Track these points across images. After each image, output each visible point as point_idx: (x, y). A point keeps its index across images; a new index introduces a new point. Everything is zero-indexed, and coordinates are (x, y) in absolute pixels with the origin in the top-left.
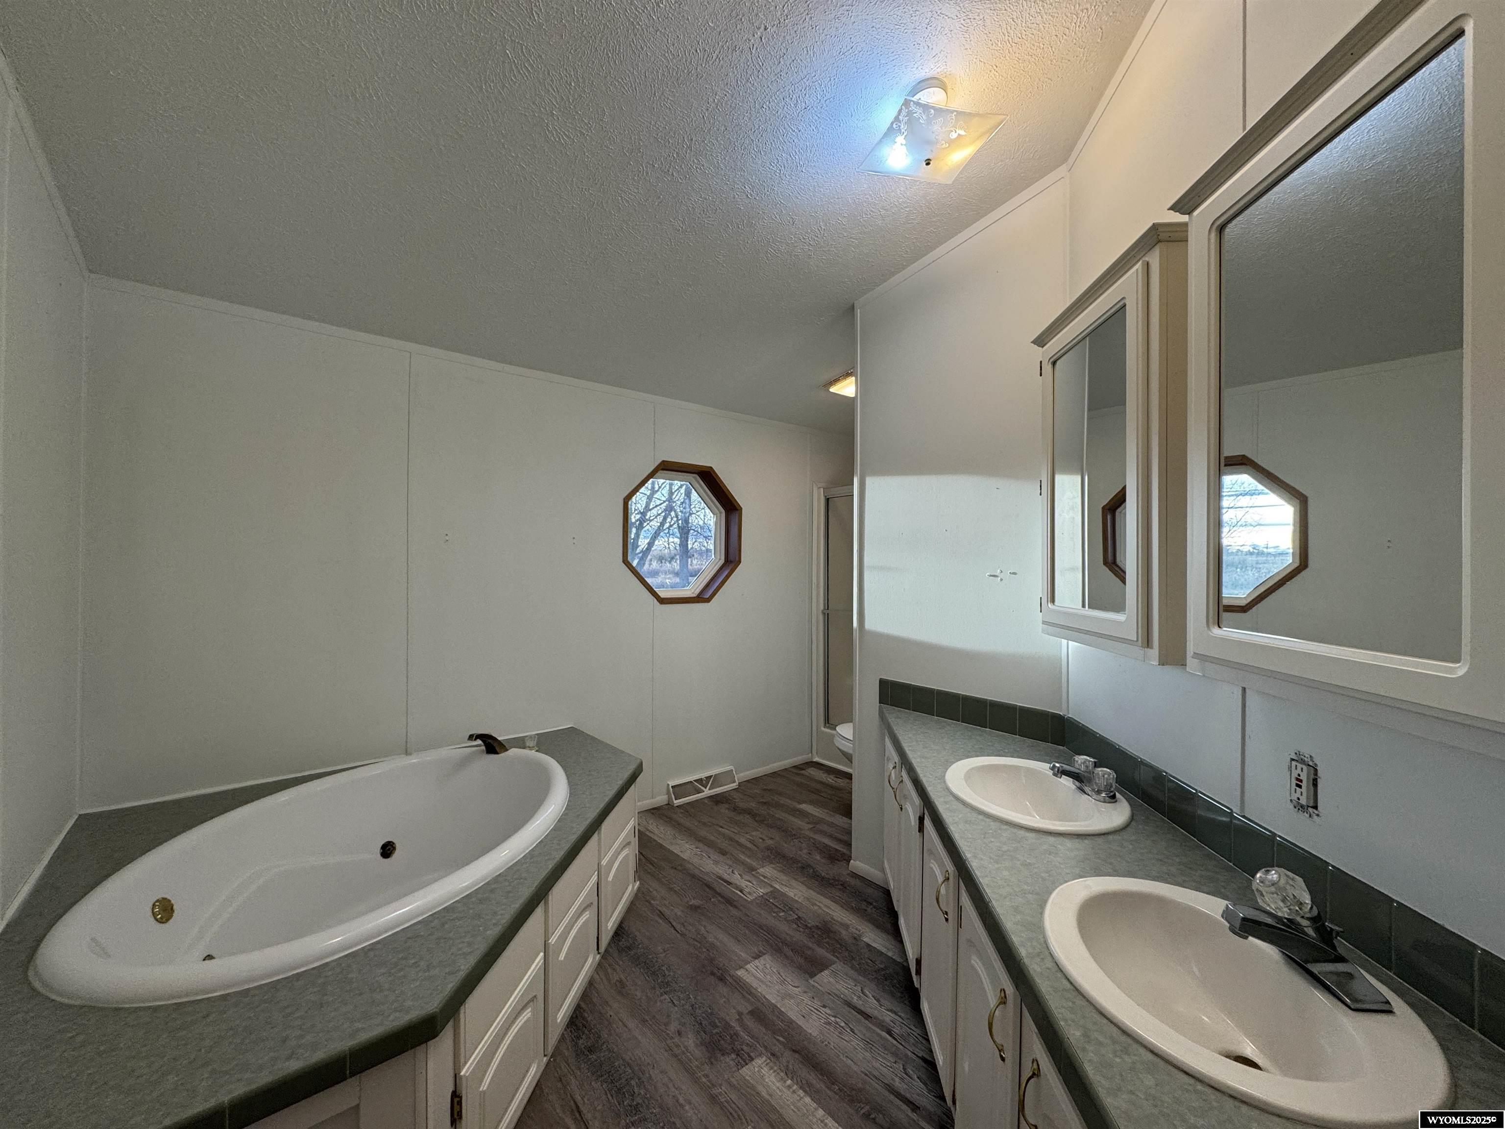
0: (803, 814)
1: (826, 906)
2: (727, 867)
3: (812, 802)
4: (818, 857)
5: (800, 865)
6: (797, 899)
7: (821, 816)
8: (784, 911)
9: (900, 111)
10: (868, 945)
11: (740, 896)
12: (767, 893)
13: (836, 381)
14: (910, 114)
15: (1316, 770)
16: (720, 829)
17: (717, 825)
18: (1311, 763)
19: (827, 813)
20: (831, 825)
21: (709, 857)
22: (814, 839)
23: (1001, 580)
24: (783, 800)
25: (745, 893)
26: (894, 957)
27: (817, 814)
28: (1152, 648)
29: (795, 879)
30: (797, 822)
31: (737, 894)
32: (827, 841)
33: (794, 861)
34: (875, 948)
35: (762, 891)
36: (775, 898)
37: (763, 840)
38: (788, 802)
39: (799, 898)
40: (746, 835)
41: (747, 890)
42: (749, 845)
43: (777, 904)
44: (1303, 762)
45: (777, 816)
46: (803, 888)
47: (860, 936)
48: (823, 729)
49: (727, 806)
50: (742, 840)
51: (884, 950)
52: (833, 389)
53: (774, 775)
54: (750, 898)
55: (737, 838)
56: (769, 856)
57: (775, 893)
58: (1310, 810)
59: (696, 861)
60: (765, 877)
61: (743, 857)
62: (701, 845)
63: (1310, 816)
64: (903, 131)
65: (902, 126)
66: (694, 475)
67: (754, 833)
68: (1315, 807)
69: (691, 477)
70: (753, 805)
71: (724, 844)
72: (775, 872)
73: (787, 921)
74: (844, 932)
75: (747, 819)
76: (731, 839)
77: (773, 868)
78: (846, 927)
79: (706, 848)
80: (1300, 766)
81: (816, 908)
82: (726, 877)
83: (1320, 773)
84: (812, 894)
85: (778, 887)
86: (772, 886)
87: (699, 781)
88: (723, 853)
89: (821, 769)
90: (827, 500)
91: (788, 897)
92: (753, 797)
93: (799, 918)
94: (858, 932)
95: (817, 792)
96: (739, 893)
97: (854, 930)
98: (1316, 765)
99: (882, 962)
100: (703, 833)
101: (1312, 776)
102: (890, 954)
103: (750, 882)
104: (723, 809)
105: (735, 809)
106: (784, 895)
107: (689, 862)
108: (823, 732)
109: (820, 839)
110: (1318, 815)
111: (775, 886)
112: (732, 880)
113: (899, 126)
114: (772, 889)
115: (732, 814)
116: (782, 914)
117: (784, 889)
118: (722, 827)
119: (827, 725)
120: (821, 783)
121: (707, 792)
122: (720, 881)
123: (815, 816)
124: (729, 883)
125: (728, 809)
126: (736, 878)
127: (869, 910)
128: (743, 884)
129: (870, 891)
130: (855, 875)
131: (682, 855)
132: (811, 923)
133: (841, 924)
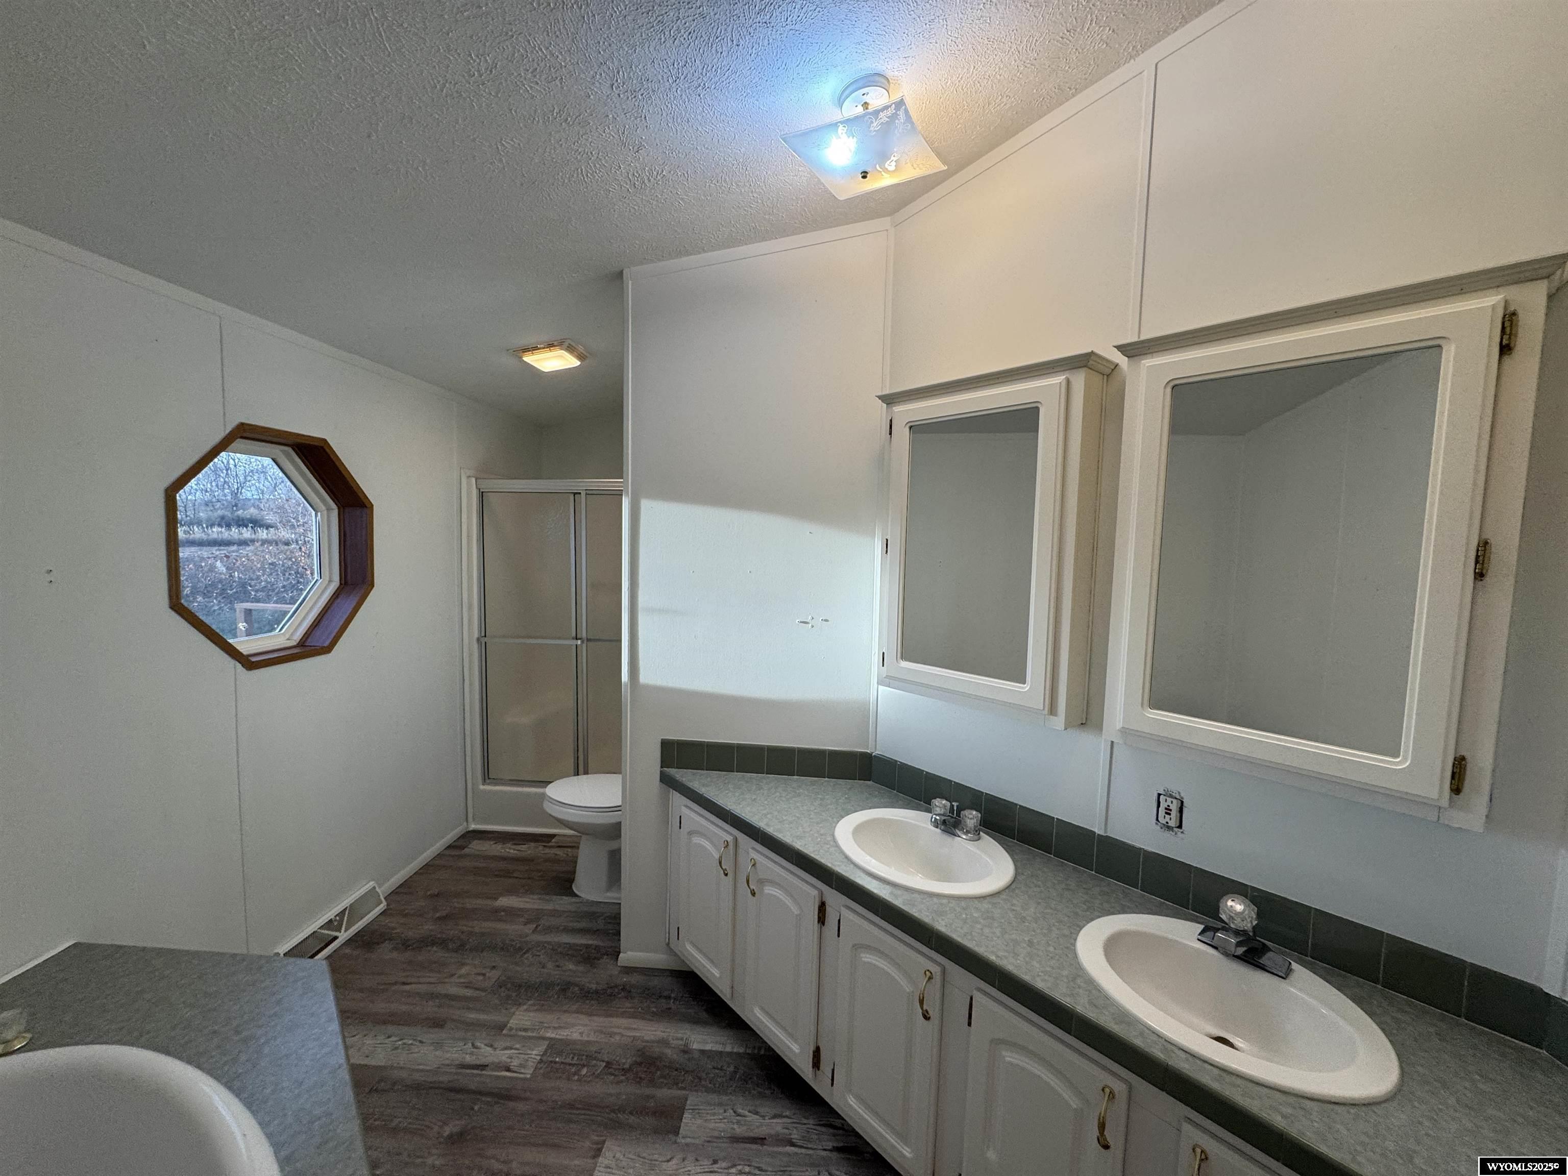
0: (512, 913)
1: (626, 1028)
2: (461, 1044)
3: (511, 891)
4: (571, 967)
5: (557, 988)
6: (586, 1039)
7: (536, 907)
8: (584, 1066)
9: (886, 108)
10: (703, 1052)
11: (511, 1078)
12: (546, 1051)
13: (534, 349)
14: (894, 117)
15: (1182, 802)
16: (407, 987)
17: (396, 983)
18: (1178, 797)
19: (540, 899)
20: (555, 913)
21: (421, 1042)
22: (549, 943)
23: (813, 626)
24: (471, 903)
25: (515, 1069)
26: (735, 1050)
27: (528, 906)
28: (1056, 715)
29: (565, 1011)
30: (514, 929)
31: (505, 1077)
32: (566, 939)
33: (549, 986)
34: (710, 1051)
35: (535, 1053)
36: (560, 1053)
37: (484, 975)
38: (479, 902)
39: (588, 1035)
40: (452, 980)
41: (515, 1063)
42: (469, 993)
43: (568, 1060)
44: (1171, 796)
45: (477, 930)
46: (584, 1019)
47: (686, 1045)
48: (482, 787)
49: (387, 945)
50: (453, 990)
51: (719, 1048)
52: (529, 359)
53: (427, 868)
54: (528, 1073)
55: (441, 989)
56: (508, 997)
57: (554, 1046)
58: (1176, 830)
59: (402, 1058)
60: (525, 1030)
61: (472, 1016)
62: (391, 1029)
63: (1176, 834)
64: (872, 129)
65: (875, 124)
66: (286, 448)
67: (463, 971)
68: (1180, 826)
69: (277, 450)
70: (429, 927)
71: (430, 1009)
72: (532, 1014)
73: (597, 1077)
74: (668, 1052)
75: (437, 953)
76: (432, 996)
77: (526, 1010)
78: (664, 1042)
79: (405, 1029)
80: (1169, 800)
81: (618, 1038)
82: (468, 1059)
83: (1185, 804)
84: (600, 1021)
85: (553, 1036)
86: (544, 1038)
87: (329, 924)
88: (437, 1023)
89: (490, 839)
90: (481, 495)
91: (575, 1042)
92: (421, 915)
93: (609, 1064)
94: (681, 1042)
95: (507, 874)
96: (508, 1074)
97: (675, 1042)
98: (1182, 798)
99: (729, 1065)
100: (380, 1006)
101: (1179, 806)
102: (728, 1049)
103: (511, 1048)
104: (385, 952)
105: (406, 945)
106: (566, 1043)
107: (392, 1067)
108: (484, 791)
109: (556, 940)
110: (1182, 832)
111: (548, 1035)
112: (483, 1061)
113: (872, 122)
114: (547, 1043)
115: (408, 955)
116: (584, 1071)
117: (563, 1034)
118: (404, 984)
119: (488, 781)
120: (504, 859)
121: (343, 936)
122: (464, 1071)
123: (528, 910)
124: (483, 1067)
125: (395, 949)
126: (487, 1054)
127: (673, 1007)
128: (502, 1056)
129: (655, 982)
130: (628, 970)
131: (373, 1062)
132: (627, 1062)
133: (658, 1042)
